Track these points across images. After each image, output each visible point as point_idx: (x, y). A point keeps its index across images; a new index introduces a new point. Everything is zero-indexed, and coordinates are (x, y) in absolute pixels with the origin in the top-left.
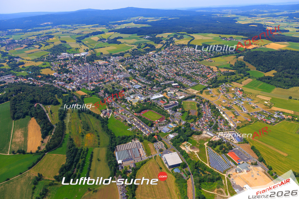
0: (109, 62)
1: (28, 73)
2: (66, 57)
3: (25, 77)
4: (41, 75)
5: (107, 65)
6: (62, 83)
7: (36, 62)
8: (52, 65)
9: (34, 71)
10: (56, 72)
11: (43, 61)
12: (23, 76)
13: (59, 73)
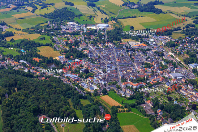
0: (148, 44)
1: (19, 51)
2: (75, 29)
3: (15, 58)
4: (39, 56)
5: (145, 51)
6: (75, 76)
7: (30, 34)
8: (55, 42)
9: (28, 50)
10: (62, 55)
11: (40, 33)
12: (13, 56)
13: (67, 57)
